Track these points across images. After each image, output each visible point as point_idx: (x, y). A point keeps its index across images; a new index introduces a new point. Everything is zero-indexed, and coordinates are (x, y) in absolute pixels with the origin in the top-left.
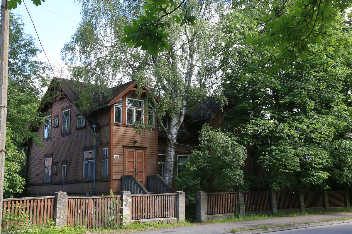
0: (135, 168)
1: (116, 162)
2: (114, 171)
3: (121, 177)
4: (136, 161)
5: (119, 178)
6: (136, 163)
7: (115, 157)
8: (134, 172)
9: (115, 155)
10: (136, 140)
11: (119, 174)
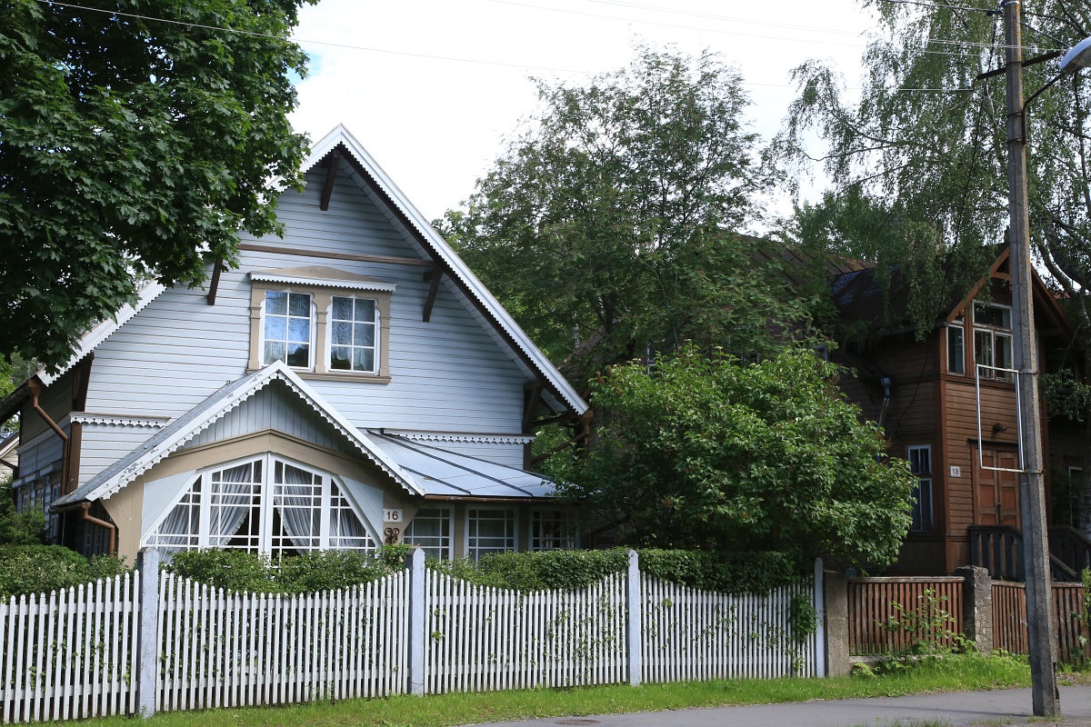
0: (999, 506)
1: (954, 487)
2: (952, 513)
3: (969, 530)
4: (1000, 486)
5: (963, 533)
6: (1000, 491)
7: (952, 472)
8: (997, 516)
9: (952, 468)
10: (997, 424)
11: (964, 520)
